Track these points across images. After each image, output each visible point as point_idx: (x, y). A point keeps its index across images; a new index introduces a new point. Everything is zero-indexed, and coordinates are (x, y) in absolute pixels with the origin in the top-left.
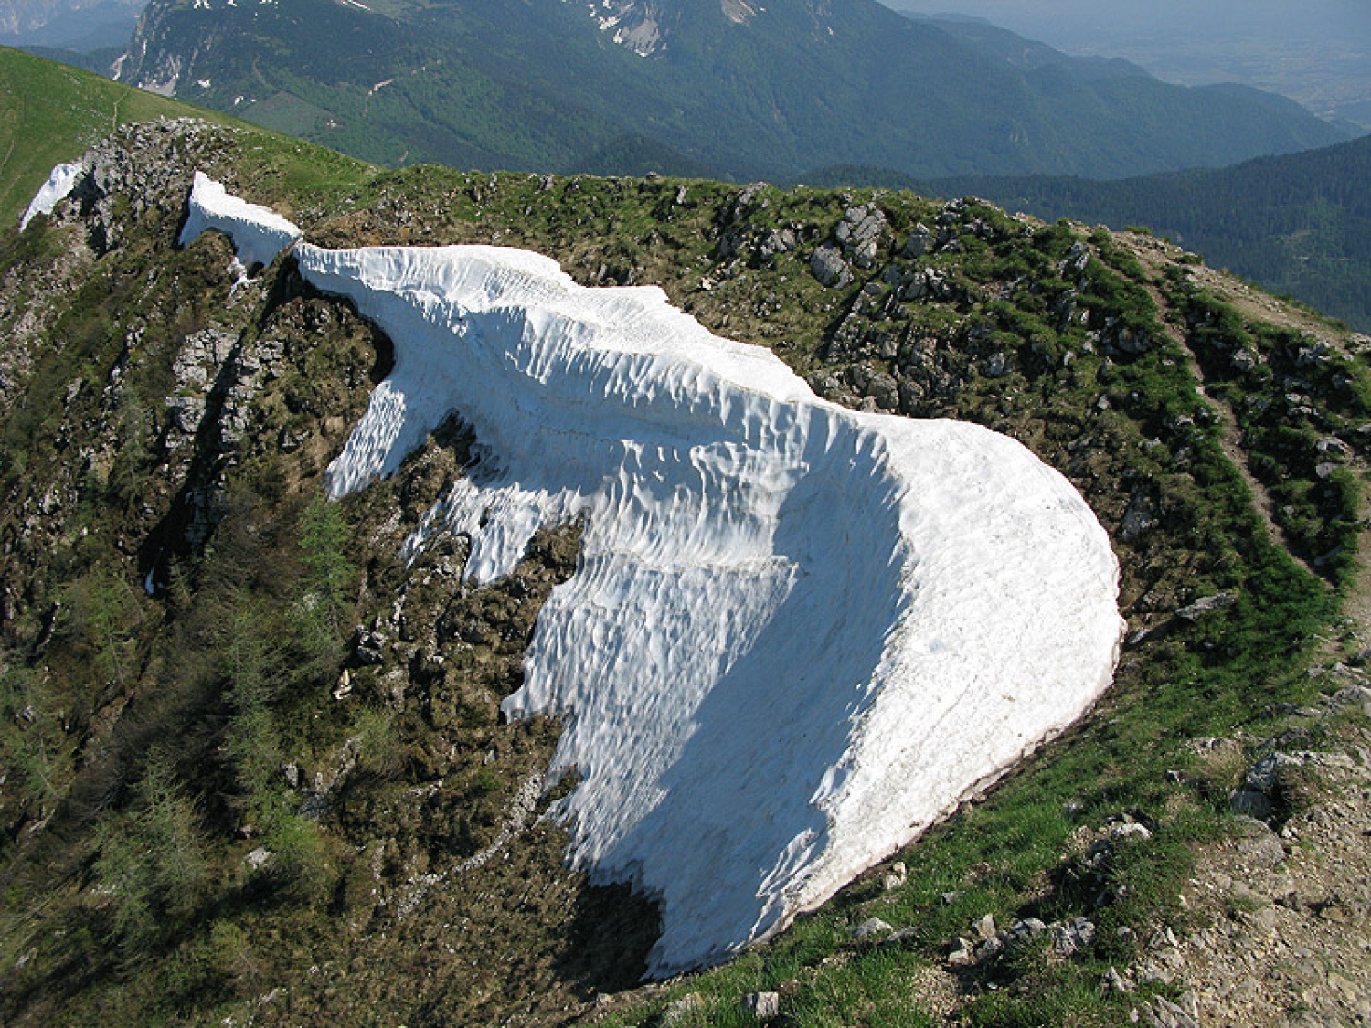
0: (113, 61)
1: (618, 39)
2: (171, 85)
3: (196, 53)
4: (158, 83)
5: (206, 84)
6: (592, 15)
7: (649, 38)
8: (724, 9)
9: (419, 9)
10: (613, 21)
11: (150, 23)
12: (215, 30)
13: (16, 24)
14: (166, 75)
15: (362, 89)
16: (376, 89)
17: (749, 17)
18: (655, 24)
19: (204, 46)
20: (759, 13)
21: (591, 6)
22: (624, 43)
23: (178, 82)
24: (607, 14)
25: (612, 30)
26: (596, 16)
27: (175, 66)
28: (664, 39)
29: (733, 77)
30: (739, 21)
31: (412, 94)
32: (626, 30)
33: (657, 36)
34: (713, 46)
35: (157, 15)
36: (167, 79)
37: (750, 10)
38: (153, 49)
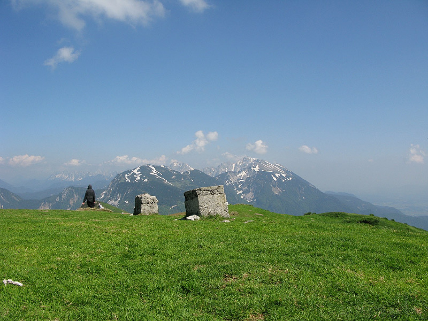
0: (102, 193)
1: (242, 197)
2: (118, 201)
3: (125, 193)
4: (114, 201)
5: (127, 202)
6: (235, 190)
7: (251, 197)
8: (273, 190)
9: (186, 186)
10: (241, 192)
11: (113, 184)
12: (131, 188)
13: (74, 179)
14: (116, 199)
15: (169, 207)
16: (172, 207)
17: (280, 193)
18: (253, 193)
19: (128, 192)
20: (283, 191)
21: (235, 187)
22: (244, 198)
23: (119, 201)
24: (239, 189)
25: (240, 194)
26: (236, 190)
27: (119, 197)
28: (255, 198)
29: (274, 210)
30: (277, 194)
31: (182, 210)
32: (244, 195)
33: (253, 197)
34: (269, 200)
35: (116, 182)
36: (117, 200)
37: (280, 191)
38: (114, 192)
